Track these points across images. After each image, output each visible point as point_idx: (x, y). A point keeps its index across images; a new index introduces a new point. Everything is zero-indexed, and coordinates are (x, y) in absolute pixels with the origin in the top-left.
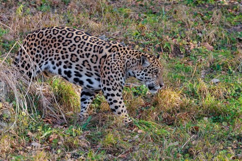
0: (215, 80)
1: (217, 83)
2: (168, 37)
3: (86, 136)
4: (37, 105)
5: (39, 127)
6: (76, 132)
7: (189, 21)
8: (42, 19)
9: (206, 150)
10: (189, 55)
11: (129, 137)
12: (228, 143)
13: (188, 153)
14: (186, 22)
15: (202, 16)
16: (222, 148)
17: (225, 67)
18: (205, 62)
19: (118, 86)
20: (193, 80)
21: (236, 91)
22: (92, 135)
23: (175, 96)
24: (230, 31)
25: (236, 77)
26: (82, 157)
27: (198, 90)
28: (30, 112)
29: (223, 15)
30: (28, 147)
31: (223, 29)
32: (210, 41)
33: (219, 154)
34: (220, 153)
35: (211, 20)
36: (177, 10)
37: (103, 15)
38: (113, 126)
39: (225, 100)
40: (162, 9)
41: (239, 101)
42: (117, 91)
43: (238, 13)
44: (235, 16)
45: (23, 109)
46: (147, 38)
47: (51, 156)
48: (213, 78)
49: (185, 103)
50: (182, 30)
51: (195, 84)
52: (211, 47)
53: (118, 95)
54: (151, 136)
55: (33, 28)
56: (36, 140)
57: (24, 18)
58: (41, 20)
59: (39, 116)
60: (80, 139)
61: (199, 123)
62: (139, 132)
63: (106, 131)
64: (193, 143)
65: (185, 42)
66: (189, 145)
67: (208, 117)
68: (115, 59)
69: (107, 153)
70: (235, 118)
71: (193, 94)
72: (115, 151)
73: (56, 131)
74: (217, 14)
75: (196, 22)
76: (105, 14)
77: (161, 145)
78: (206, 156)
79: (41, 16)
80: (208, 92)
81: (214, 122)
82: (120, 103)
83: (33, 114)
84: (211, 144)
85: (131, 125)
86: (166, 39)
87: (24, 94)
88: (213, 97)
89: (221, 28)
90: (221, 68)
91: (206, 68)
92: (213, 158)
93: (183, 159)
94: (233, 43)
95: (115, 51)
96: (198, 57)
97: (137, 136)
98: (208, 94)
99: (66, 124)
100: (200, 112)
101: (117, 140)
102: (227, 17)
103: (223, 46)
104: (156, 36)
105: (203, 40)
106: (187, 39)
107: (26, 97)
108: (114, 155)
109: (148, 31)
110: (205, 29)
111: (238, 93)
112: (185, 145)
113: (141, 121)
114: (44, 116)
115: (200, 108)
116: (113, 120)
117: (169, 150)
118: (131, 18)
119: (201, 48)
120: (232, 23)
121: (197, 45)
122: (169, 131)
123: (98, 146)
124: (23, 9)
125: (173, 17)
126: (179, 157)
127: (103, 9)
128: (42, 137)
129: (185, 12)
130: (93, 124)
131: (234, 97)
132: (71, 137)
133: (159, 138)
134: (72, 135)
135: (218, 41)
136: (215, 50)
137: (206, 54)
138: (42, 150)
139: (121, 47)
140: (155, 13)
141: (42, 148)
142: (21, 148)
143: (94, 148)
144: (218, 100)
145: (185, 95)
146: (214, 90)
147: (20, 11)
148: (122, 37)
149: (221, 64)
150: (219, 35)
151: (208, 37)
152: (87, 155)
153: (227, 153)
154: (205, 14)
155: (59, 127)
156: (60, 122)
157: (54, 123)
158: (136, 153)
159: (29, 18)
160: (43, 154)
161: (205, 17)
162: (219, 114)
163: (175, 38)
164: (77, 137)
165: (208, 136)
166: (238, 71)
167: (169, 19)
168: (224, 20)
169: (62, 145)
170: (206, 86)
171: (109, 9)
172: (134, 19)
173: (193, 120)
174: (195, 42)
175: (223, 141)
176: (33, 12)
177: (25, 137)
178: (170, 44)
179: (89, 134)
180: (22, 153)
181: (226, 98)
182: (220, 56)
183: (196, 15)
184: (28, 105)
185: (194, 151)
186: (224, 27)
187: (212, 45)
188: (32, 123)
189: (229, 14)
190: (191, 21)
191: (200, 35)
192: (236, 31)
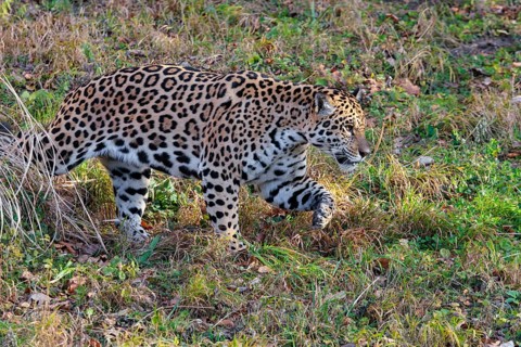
0: (423, 159)
1: (428, 165)
2: (322, 66)
3: (148, 279)
4: (41, 214)
5: (47, 260)
6: (125, 270)
7: (368, 31)
8: (52, 27)
9: (405, 310)
10: (368, 106)
11: (240, 280)
12: (451, 294)
13: (365, 315)
14: (361, 34)
15: (396, 22)
16: (439, 305)
17: (445, 131)
18: (402, 120)
19: (234, 170)
20: (375, 160)
21: (469, 182)
22: (160, 277)
23: (338, 194)
24: (455, 54)
25: (468, 152)
26: (138, 324)
27: (387, 181)
28: (27, 229)
29: (441, 19)
30: (24, 304)
31: (441, 50)
32: (413, 76)
33: (433, 318)
34: (435, 315)
35: (415, 29)
36: (342, 9)
37: (184, 19)
38: (206, 257)
39: (445, 202)
40: (309, 6)
41: (475, 204)
42: (230, 182)
43: (472, 14)
44: (467, 21)
45: (13, 221)
46: (277, 69)
47: (73, 322)
48: (420, 154)
49: (360, 208)
50: (352, 52)
51: (381, 166)
52: (416, 88)
53: (229, 190)
54: (287, 279)
55: (34, 47)
56: (41, 289)
57: (13, 26)
58: (50, 31)
59: (47, 236)
60: (134, 285)
61: (390, 250)
62: (261, 270)
63: (190, 268)
64: (378, 294)
65: (358, 77)
66: (368, 299)
67: (410, 238)
68: (248, 114)
69: (194, 316)
70: (467, 240)
71: (376, 189)
72: (208, 311)
73: (83, 269)
74: (428, 18)
75: (382, 33)
76: (187, 17)
77: (309, 300)
78: (405, 323)
79: (50, 22)
80: (408, 185)
81: (422, 248)
82: (230, 207)
83: (33, 232)
84: (416, 295)
85: (244, 257)
86: (319, 70)
87: (15, 189)
88: (420, 195)
89: (436, 47)
90: (437, 134)
91: (404, 134)
92: (420, 326)
93: (355, 328)
94: (461, 79)
95: (250, 96)
96: (386, 110)
97: (257, 280)
98: (409, 189)
99: (104, 253)
100: (393, 228)
101: (213, 288)
102: (448, 23)
103: (440, 86)
104: (298, 65)
105: (397, 74)
106: (363, 70)
107: (19, 196)
108: (208, 320)
109: (280, 54)
110: (401, 50)
111: (472, 186)
112: (361, 299)
113: (266, 247)
114: (58, 237)
115: (392, 219)
116: (206, 244)
117: (326, 308)
118: (243, 25)
119: (393, 89)
120: (461, 35)
121: (384, 85)
122: (325, 268)
123: (173, 301)
124: (12, 6)
125: (333, 23)
126: (346, 324)
127: (183, 6)
128: (53, 282)
129: (360, 13)
130: (163, 255)
131: (464, 195)
132: (115, 282)
133: (305, 285)
134: (116, 278)
135: (430, 75)
136: (422, 95)
137: (404, 104)
138: (52, 310)
139: (264, 87)
140: (294, 15)
141: (53, 306)
142: (8, 305)
143: (165, 305)
144: (429, 201)
145: (359, 191)
146: (422, 179)
147: (5, 11)
148: (224, 67)
149: (436, 124)
150: (432, 63)
151: (409, 67)
152: (150, 320)
153: (450, 315)
154: (402, 18)
155: (90, 260)
156: (91, 249)
157: (79, 252)
158: (256, 315)
159: (26, 26)
160: (56, 317)
161: (402, 23)
162: (433, 233)
163: (337, 68)
164: (127, 282)
165: (408, 279)
166: (473, 139)
167: (324, 28)
168: (442, 29)
169: (96, 299)
170: (404, 172)
171: (196, 7)
172: (250, 29)
173: (377, 244)
174: (381, 77)
175: (442, 290)
176: (34, 12)
177: (16, 282)
178: (326, 82)
179: (155, 276)
180: (10, 315)
181: (447, 198)
182: (434, 107)
183: (383, 19)
184: (24, 213)
185: (380, 311)
186: (442, 44)
187: (417, 83)
188: (33, 251)
189: (453, 17)
190: (372, 32)
191: (391, 61)
192: (468, 53)
